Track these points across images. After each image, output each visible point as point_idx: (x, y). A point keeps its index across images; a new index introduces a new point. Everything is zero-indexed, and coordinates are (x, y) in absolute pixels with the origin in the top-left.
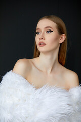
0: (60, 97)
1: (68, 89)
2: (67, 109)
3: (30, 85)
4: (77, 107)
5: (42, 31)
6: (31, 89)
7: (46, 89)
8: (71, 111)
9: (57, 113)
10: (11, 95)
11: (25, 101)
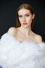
0: (34, 47)
3: (17, 41)
11: (15, 49)
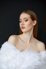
0: (34, 56)
1: (39, 52)
2: (39, 63)
3: (17, 50)
4: (44, 62)
5: (23, 20)
6: (18, 51)
7: (27, 52)
8: (40, 64)
9: (32, 65)
10: (6, 55)
11: (15, 58)
